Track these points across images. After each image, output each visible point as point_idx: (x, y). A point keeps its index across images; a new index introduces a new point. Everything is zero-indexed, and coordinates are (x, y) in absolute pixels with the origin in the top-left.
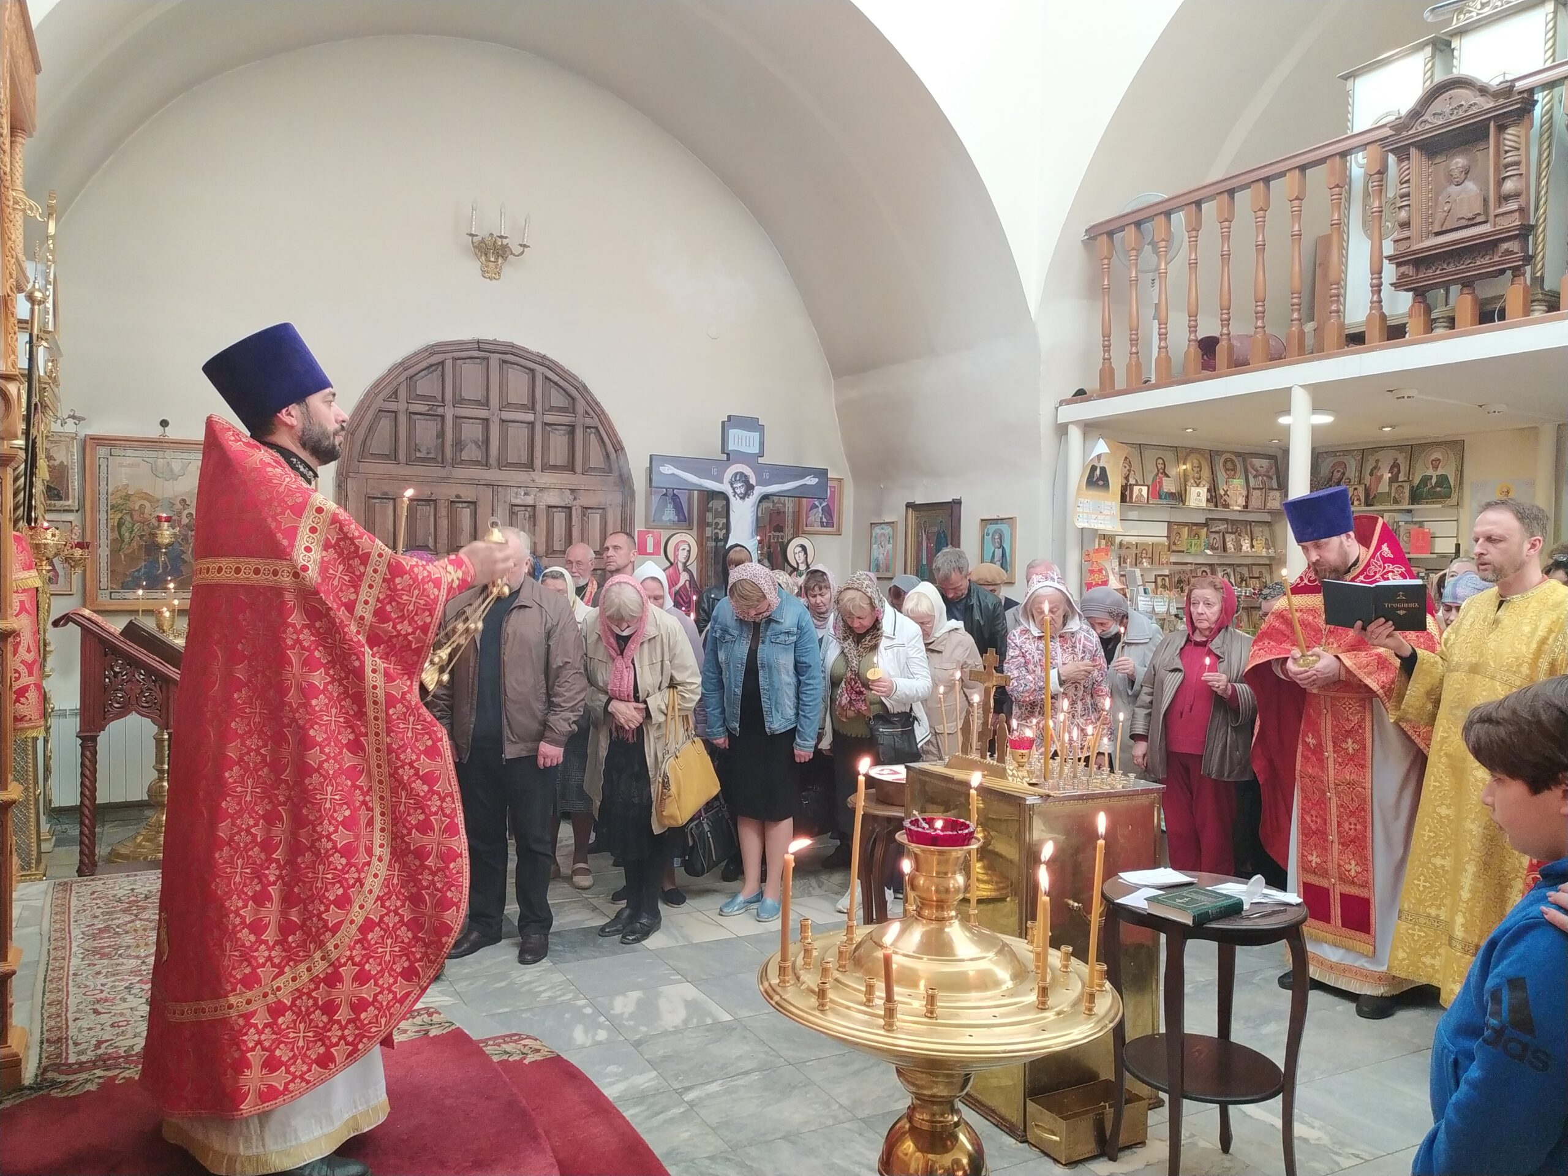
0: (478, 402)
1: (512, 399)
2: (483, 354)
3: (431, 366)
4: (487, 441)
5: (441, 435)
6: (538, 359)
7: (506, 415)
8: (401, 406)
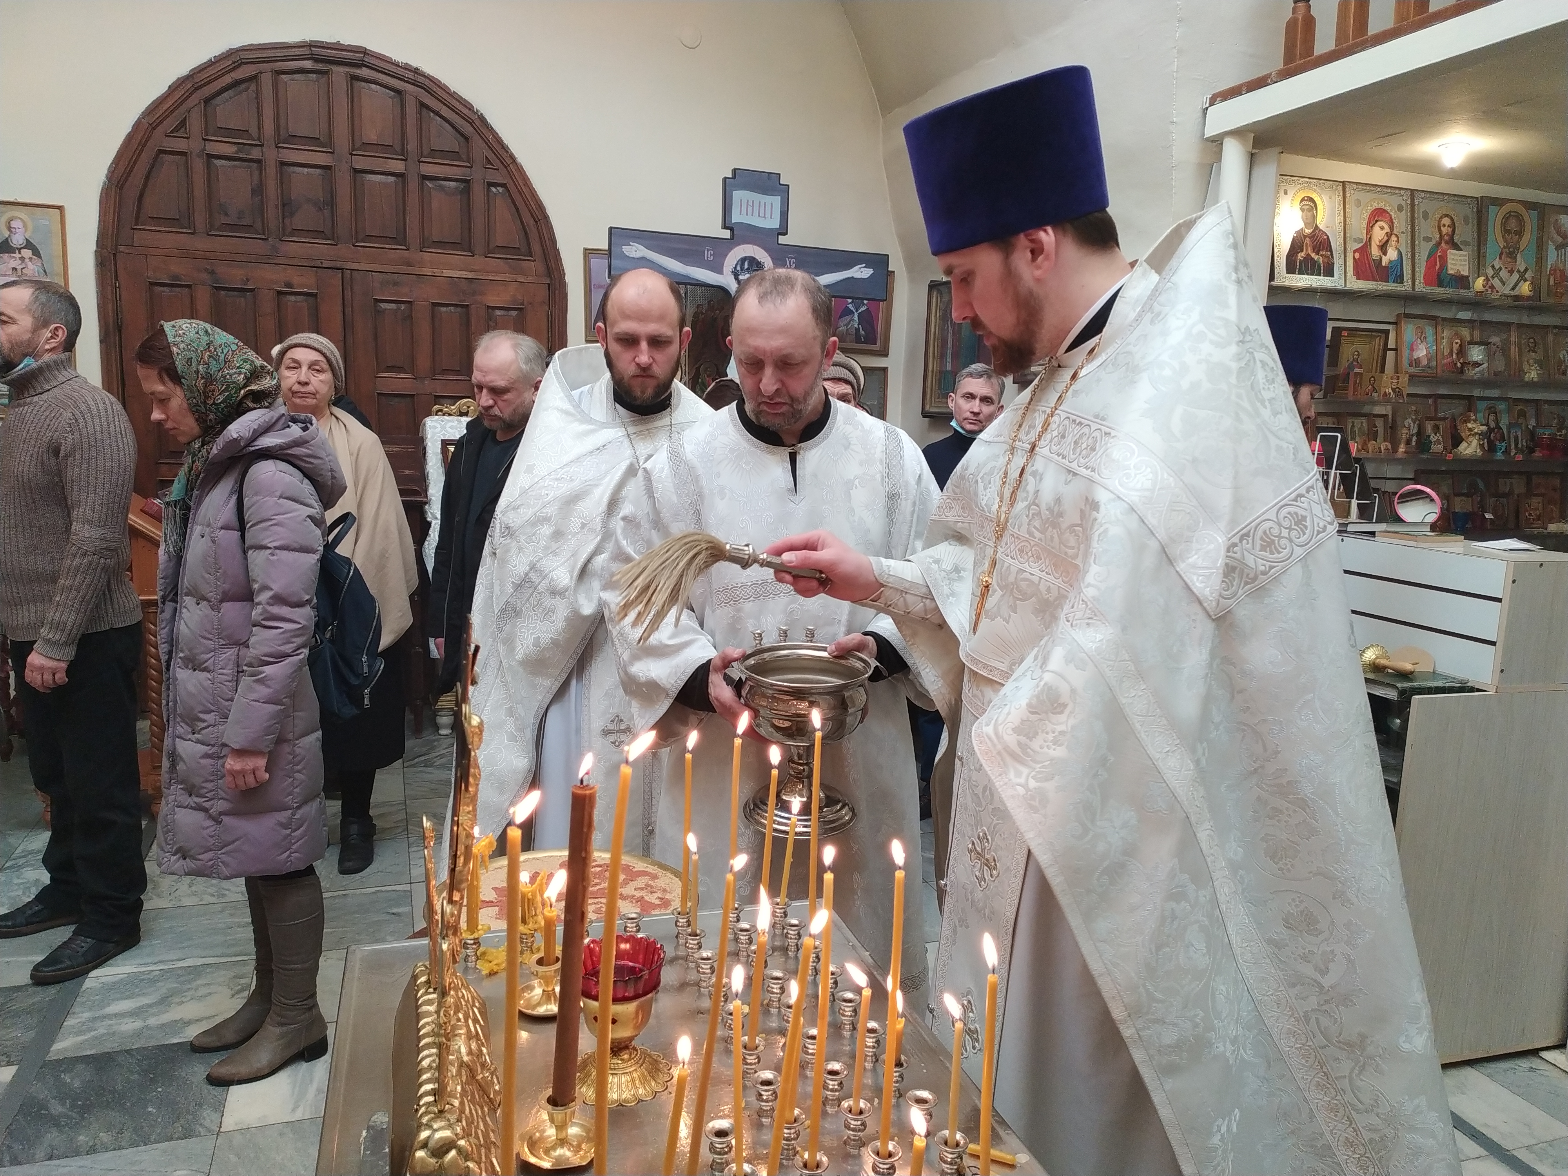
0: (315, 140)
1: (371, 135)
2: (320, 66)
3: (237, 83)
4: (331, 202)
5: (259, 190)
6: (410, 75)
7: (360, 163)
8: (193, 145)
